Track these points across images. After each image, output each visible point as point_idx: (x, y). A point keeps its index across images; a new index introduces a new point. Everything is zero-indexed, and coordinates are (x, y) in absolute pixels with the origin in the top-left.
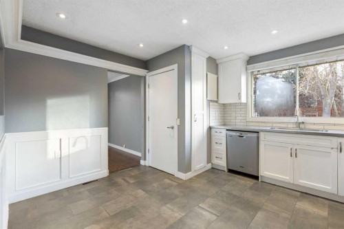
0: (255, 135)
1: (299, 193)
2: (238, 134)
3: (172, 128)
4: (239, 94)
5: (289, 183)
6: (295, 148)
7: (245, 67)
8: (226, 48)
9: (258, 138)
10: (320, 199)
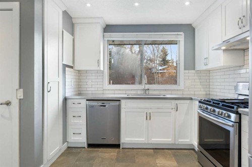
0: (117, 103)
1: (152, 150)
2: (100, 103)
3: (8, 104)
4: (98, 61)
5: (145, 144)
6: (149, 112)
7: (102, 34)
8: (89, 5)
9: (119, 106)
10: (165, 150)
